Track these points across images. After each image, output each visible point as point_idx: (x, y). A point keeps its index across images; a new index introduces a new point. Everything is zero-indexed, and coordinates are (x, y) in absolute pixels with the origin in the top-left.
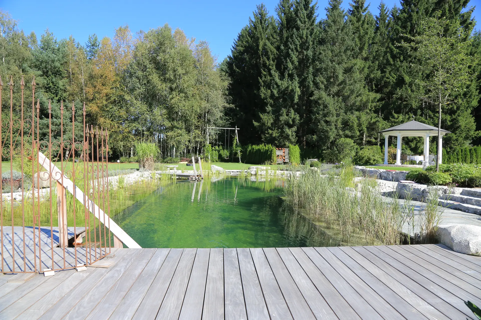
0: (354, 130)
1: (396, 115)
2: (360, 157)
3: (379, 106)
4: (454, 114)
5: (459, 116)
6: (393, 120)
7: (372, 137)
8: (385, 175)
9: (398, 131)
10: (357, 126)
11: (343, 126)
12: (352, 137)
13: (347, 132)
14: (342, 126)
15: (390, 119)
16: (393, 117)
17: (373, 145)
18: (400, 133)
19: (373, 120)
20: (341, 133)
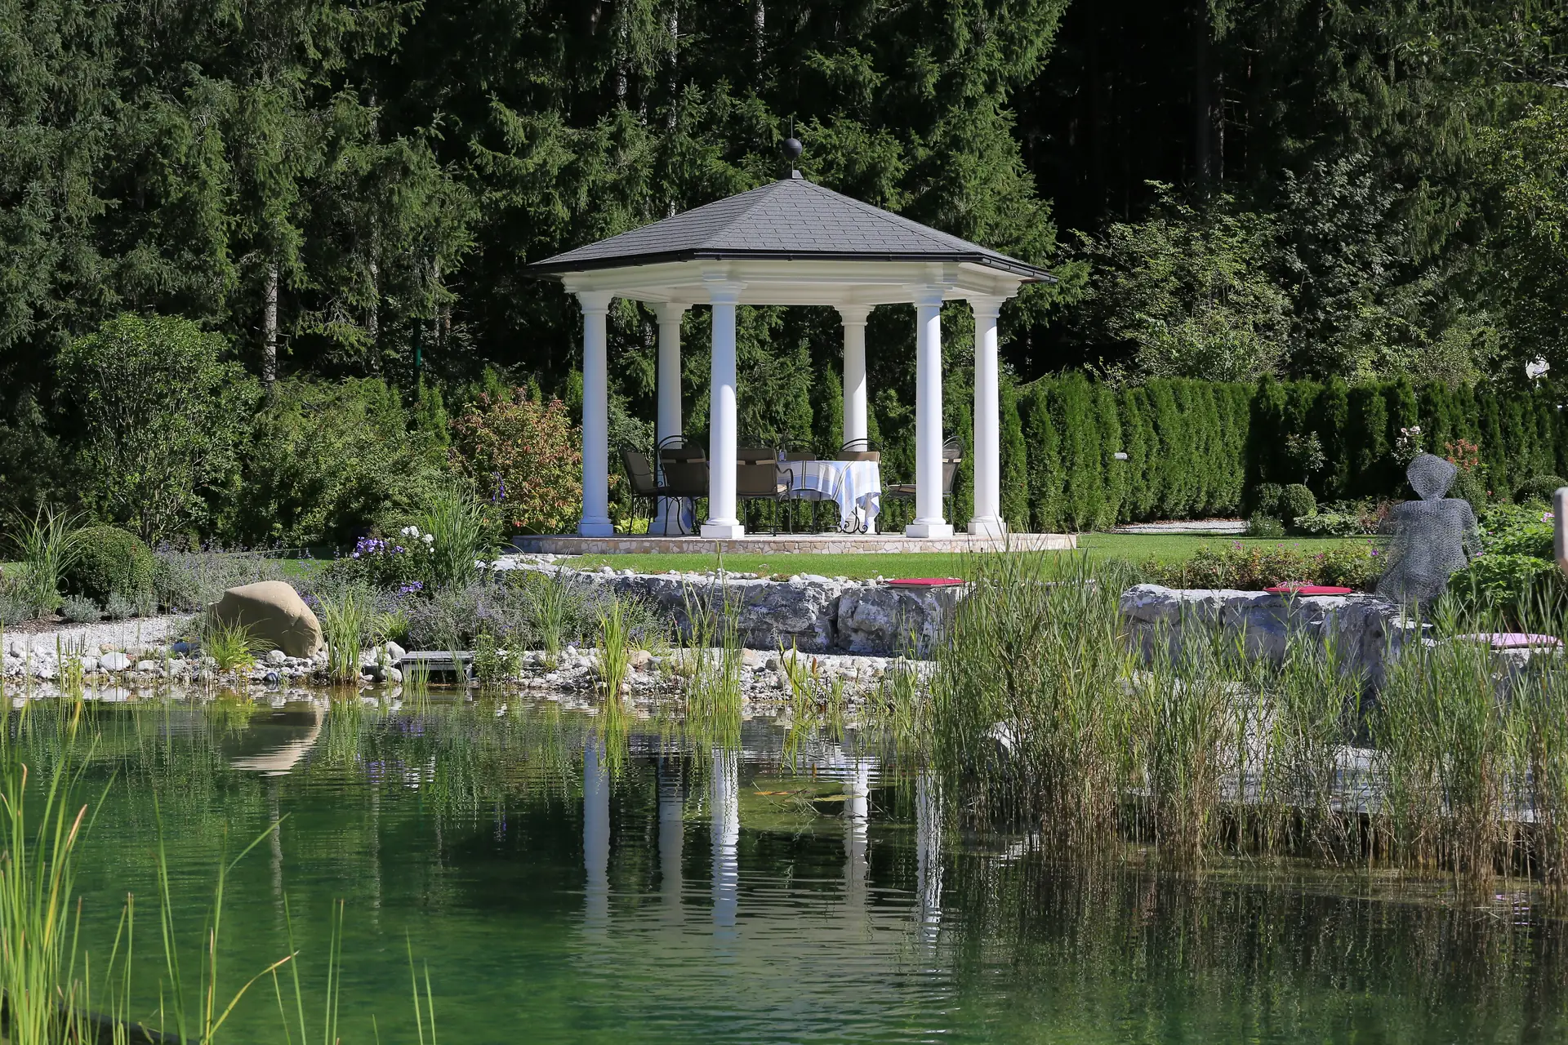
0: (204, 247)
1: (513, 122)
2: (285, 486)
3: (381, 40)
4: (924, 133)
5: (956, 143)
6: (487, 156)
7: (338, 308)
8: (881, 619)
9: (725, 265)
10: (231, 210)
11: (115, 203)
12: (185, 304)
13: (146, 260)
14: (100, 207)
15: (472, 156)
16: (495, 139)
17: (334, 373)
18: (732, 276)
19: (353, 158)
20: (93, 265)
